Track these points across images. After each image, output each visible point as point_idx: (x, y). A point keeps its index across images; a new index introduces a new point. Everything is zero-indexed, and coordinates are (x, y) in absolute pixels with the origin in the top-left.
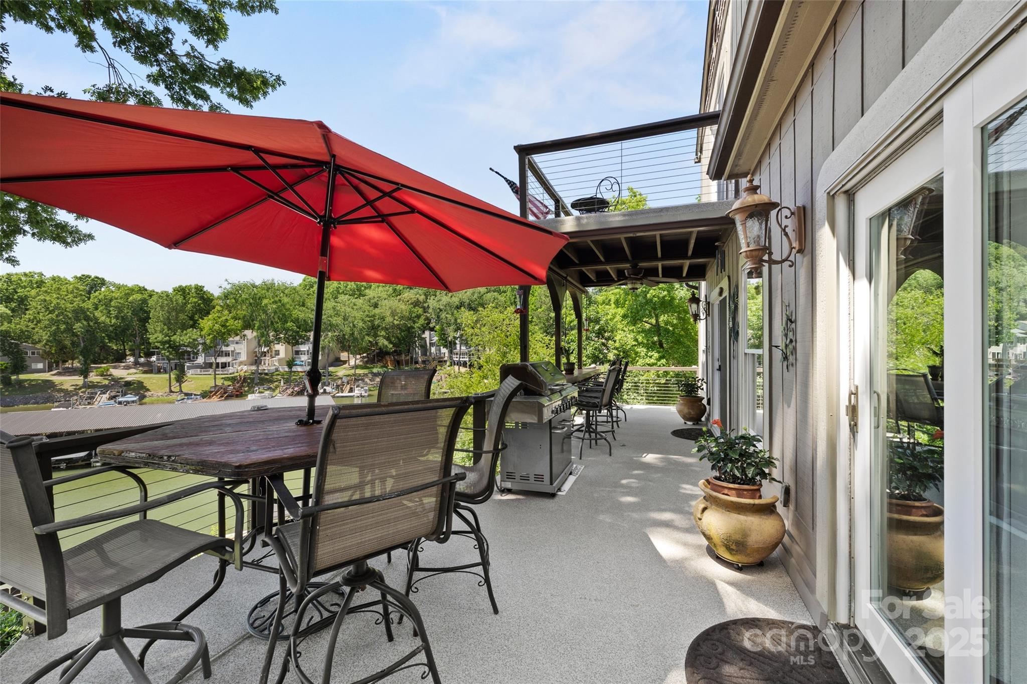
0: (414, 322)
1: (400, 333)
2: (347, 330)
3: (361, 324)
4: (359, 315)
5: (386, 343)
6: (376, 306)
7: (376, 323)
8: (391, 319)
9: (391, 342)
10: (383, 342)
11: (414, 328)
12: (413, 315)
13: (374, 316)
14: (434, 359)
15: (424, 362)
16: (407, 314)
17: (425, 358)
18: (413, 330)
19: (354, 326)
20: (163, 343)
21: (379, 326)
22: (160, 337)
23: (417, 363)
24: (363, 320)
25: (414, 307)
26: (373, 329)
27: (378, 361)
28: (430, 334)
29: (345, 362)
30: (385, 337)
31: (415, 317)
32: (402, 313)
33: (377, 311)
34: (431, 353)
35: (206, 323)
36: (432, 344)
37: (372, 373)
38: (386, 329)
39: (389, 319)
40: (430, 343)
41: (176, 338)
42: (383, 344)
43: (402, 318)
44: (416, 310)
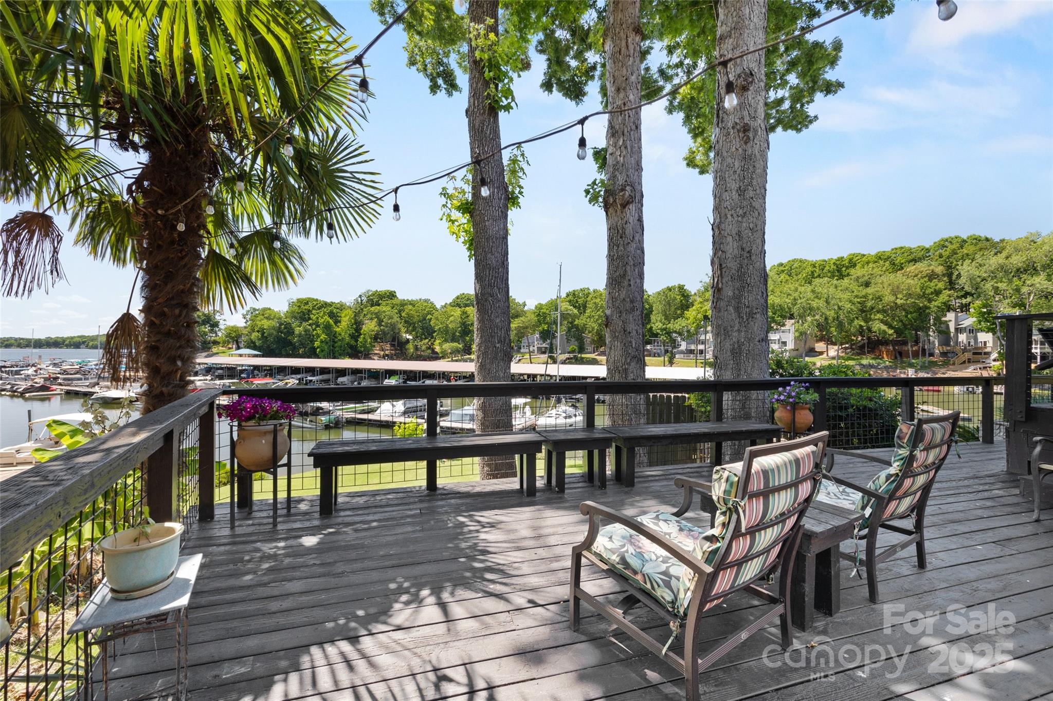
0: (930, 301)
1: (906, 316)
2: (831, 314)
3: (848, 306)
4: (846, 296)
5: (884, 327)
6: (867, 284)
7: (869, 304)
8: (892, 298)
9: (891, 327)
10: (878, 326)
11: (929, 308)
12: (928, 291)
13: (865, 297)
14: (965, 350)
15: (944, 354)
16: (918, 290)
17: (945, 349)
18: (927, 311)
19: (839, 308)
20: (662, 330)
21: (873, 308)
22: (660, 325)
23: (931, 355)
24: (850, 301)
25: (930, 280)
26: (865, 312)
27: (869, 352)
28: (956, 318)
29: (821, 353)
30: (882, 321)
31: (932, 293)
32: (909, 289)
33: (870, 290)
34: (957, 343)
35: (691, 313)
36: (959, 330)
37: (861, 365)
38: (883, 311)
39: (889, 298)
40: (957, 329)
41: (671, 326)
42: (880, 330)
43: (909, 295)
44: (932, 284)
